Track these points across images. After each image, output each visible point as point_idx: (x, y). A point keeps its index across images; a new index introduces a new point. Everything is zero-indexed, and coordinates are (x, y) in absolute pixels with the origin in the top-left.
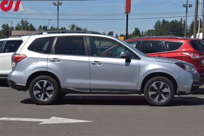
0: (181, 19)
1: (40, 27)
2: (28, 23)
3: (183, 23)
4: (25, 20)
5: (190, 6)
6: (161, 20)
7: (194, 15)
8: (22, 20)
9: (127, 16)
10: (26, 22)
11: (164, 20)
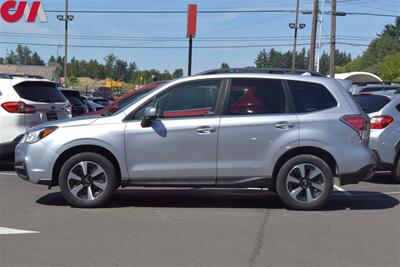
0: (304, 50)
1: (52, 59)
2: (30, 52)
3: (306, 56)
4: (23, 46)
5: (302, 26)
6: (268, 51)
7: (310, 42)
8: (20, 47)
9: (191, 41)
10: (26, 48)
11: (272, 50)
